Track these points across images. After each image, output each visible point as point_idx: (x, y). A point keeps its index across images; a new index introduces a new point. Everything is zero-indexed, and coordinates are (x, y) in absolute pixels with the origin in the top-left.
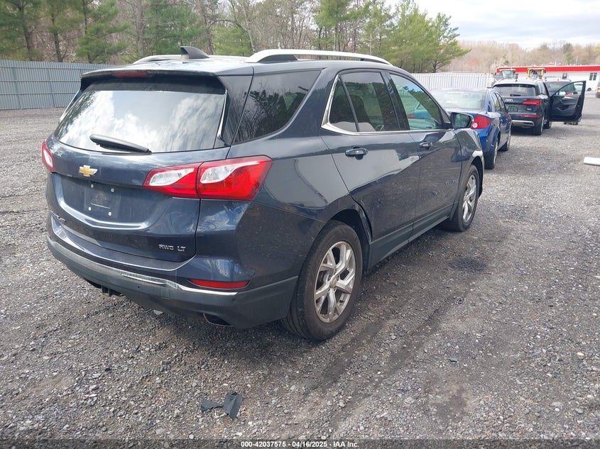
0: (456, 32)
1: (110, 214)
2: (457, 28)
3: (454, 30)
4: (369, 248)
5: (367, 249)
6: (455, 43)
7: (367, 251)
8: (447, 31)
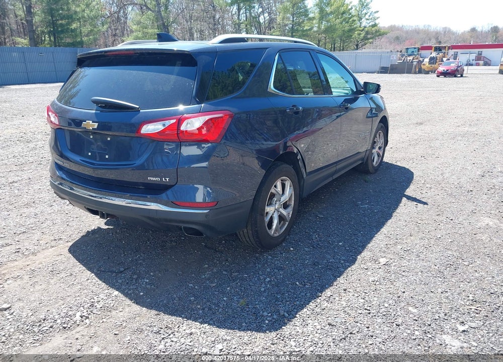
0: (376, 15)
1: (107, 157)
2: (378, 12)
3: (375, 12)
4: (304, 182)
5: (302, 182)
6: (375, 25)
7: (302, 183)
8: (369, 14)
